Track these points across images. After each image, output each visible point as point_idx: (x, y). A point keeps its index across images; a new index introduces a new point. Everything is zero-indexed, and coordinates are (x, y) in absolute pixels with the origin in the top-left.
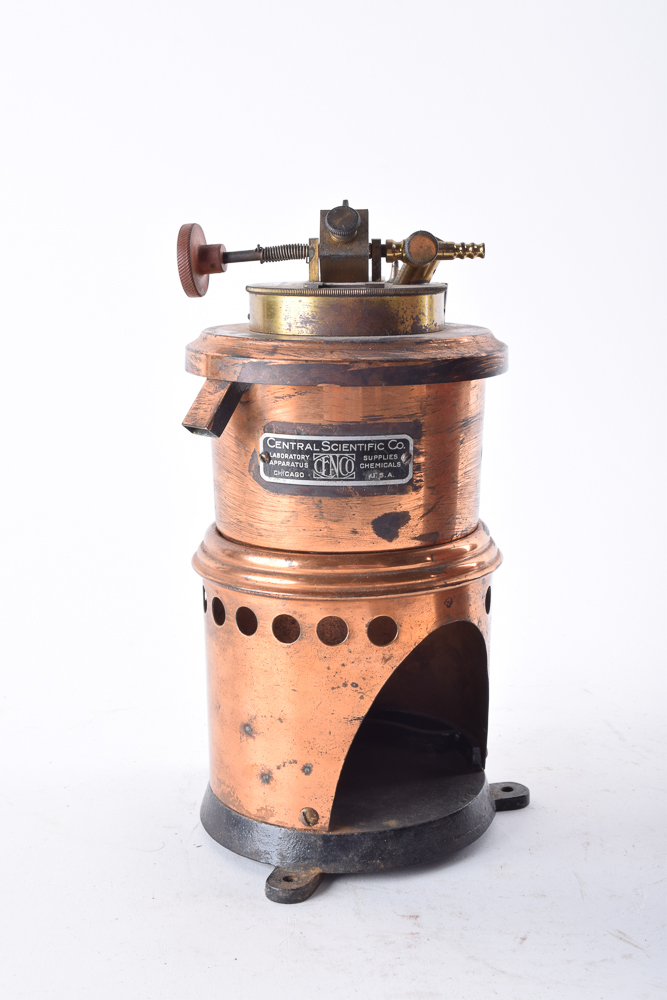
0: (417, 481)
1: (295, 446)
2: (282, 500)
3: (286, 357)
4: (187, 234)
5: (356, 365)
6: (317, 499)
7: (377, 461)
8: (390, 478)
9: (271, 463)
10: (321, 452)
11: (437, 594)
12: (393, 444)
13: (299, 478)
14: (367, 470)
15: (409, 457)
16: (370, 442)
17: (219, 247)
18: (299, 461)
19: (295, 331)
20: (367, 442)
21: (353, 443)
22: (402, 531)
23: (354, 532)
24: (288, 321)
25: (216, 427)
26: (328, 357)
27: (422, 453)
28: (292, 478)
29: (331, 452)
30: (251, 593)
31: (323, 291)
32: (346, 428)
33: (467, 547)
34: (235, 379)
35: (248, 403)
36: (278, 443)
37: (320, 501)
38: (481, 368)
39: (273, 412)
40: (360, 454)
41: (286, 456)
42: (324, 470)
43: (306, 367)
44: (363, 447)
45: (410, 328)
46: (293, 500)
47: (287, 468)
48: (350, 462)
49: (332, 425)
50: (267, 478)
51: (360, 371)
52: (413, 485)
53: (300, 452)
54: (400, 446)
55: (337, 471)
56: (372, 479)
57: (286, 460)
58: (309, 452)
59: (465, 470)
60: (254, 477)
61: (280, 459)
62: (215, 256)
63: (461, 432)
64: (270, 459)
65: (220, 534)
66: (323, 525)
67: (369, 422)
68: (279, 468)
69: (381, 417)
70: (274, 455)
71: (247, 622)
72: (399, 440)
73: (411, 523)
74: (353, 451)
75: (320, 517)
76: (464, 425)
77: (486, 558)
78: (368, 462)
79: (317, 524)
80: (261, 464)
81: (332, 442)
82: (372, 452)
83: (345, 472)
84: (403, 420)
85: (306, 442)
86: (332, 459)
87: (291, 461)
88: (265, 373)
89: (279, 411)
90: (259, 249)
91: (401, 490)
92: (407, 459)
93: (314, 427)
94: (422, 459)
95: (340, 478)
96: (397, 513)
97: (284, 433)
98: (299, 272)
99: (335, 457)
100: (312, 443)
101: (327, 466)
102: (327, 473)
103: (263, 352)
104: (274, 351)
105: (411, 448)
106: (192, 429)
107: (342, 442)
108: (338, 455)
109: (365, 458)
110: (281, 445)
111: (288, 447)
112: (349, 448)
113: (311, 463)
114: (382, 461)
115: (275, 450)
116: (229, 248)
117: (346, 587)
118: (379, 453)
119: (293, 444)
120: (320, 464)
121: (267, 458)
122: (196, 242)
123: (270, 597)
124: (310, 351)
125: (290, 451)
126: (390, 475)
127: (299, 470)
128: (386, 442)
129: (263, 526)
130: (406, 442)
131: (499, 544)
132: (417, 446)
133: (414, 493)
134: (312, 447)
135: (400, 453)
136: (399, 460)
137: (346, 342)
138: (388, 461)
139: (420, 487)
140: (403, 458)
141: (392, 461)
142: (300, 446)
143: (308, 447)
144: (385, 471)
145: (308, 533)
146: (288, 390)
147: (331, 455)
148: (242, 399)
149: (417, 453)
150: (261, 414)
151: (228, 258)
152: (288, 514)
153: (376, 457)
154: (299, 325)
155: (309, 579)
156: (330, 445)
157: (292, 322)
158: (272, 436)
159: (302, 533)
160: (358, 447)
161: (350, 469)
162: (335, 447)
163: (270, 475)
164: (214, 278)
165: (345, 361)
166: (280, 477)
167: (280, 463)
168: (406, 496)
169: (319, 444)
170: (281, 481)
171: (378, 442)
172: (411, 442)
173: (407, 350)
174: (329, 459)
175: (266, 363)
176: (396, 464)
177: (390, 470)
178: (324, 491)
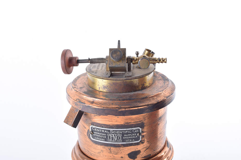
0: (143, 141)
1: (101, 131)
2: (98, 146)
4: (65, 53)
5: (120, 109)
6: (109, 147)
7: (129, 136)
8: (134, 141)
9: (94, 135)
10: (110, 133)
12: (134, 131)
13: (103, 141)
14: (125, 139)
15: (140, 134)
16: (126, 130)
17: (76, 58)
18: (103, 135)
19: (101, 90)
20: (125, 131)
21: (121, 131)
22: (138, 156)
23: (122, 157)
25: (75, 125)
26: (111, 106)
27: (144, 132)
28: (101, 140)
29: (113, 133)
31: (110, 78)
32: (118, 126)
34: (80, 110)
36: (96, 129)
37: (110, 148)
39: (94, 119)
40: (123, 135)
41: (99, 133)
42: (111, 139)
43: (103, 109)
44: (124, 132)
45: (140, 88)
46: (101, 147)
47: (99, 137)
48: (120, 137)
49: (113, 125)
50: (93, 139)
51: (122, 111)
52: (141, 142)
53: (103, 133)
54: (137, 131)
55: (115, 139)
56: (127, 142)
57: (99, 135)
59: (160, 133)
60: (89, 137)
61: (97, 134)
62: (74, 61)
63: (158, 122)
64: (93, 133)
66: (111, 155)
67: (126, 124)
68: (97, 137)
69: (130, 123)
70: (95, 133)
72: (136, 129)
73: (141, 153)
74: (121, 133)
75: (111, 152)
76: (159, 119)
78: (126, 137)
79: (110, 155)
80: (91, 135)
81: (113, 131)
82: (127, 134)
83: (118, 140)
84: (138, 123)
85: (105, 130)
86: (114, 136)
87: (100, 135)
88: (90, 110)
89: (96, 119)
90: (89, 59)
91: (138, 144)
93: (108, 126)
94: (144, 134)
95: (117, 141)
96: (136, 151)
97: (98, 126)
98: (102, 68)
99: (115, 135)
100: (107, 130)
101: (112, 138)
102: (112, 140)
105: (141, 131)
107: (117, 131)
108: (116, 135)
109: (125, 135)
110: (97, 130)
111: (99, 131)
112: (119, 132)
113: (107, 137)
114: (130, 136)
115: (95, 131)
116: (80, 58)
118: (129, 134)
119: (101, 130)
120: (110, 137)
122: (68, 56)
124: (105, 103)
126: (133, 140)
127: (103, 138)
128: (132, 130)
129: (92, 153)
130: (139, 130)
132: (143, 130)
133: (142, 144)
134: (107, 132)
135: (137, 133)
136: (137, 135)
138: (133, 136)
139: (144, 142)
141: (134, 136)
142: (103, 131)
143: (106, 132)
145: (107, 157)
147: (113, 135)
149: (143, 132)
151: (78, 62)
152: (100, 151)
153: (128, 135)
154: (102, 88)
156: (113, 132)
157: (100, 87)
158: (94, 127)
159: (105, 157)
160: (122, 132)
161: (120, 139)
162: (115, 132)
163: (94, 138)
164: (75, 68)
165: (117, 108)
166: (97, 139)
167: (97, 135)
168: (139, 146)
169: (109, 131)
170: (97, 141)
171: (129, 130)
172: (141, 129)
174: (113, 136)
175: (90, 107)
176: (135, 137)
177: (133, 138)
178: (111, 145)
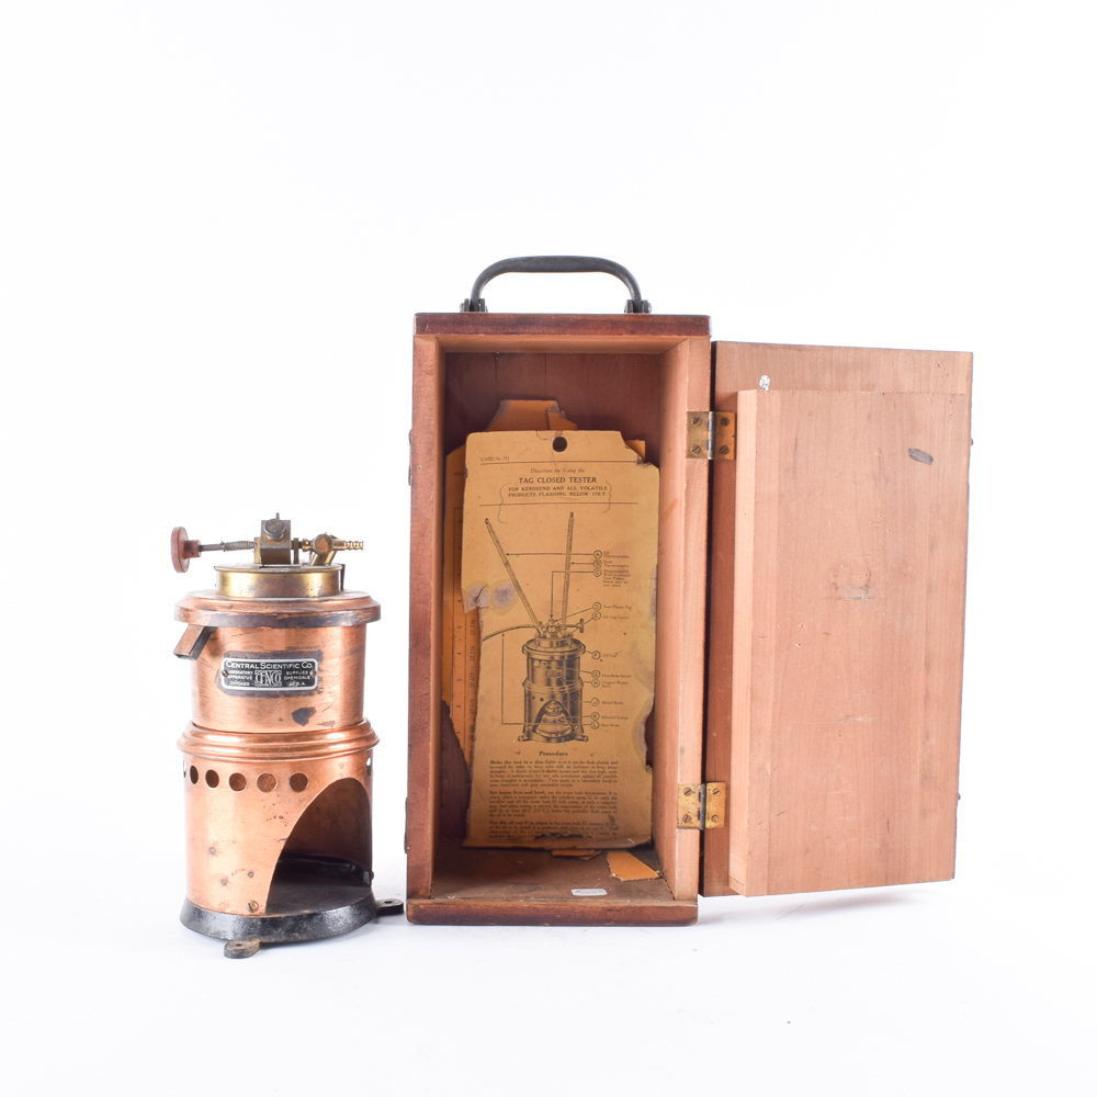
0: (321, 688)
1: (244, 666)
2: (234, 700)
3: (237, 611)
4: (178, 534)
5: (281, 615)
6: (257, 699)
7: (295, 675)
8: (303, 686)
9: (229, 677)
10: (260, 669)
12: (305, 665)
13: (246, 686)
14: (289, 680)
17: (197, 542)
18: (246, 675)
19: (244, 595)
20: (289, 663)
21: (280, 663)
22: (311, 719)
23: (281, 720)
25: (196, 652)
26: (264, 611)
27: (323, 670)
28: (242, 686)
29: (266, 669)
30: (214, 760)
31: (262, 570)
32: (276, 655)
34: (206, 625)
35: (215, 639)
36: (233, 664)
37: (259, 700)
39: (230, 645)
40: (284, 671)
41: (238, 672)
42: (262, 681)
43: (251, 616)
44: (286, 666)
46: (242, 700)
47: (239, 680)
48: (278, 676)
49: (267, 653)
50: (226, 687)
51: (284, 620)
52: (318, 691)
53: (247, 670)
54: (309, 665)
55: (270, 681)
56: (292, 687)
57: (238, 675)
58: (253, 670)
60: (218, 686)
61: (234, 674)
62: (195, 546)
63: (349, 658)
64: (228, 674)
65: (195, 725)
67: (289, 651)
68: (234, 680)
69: (297, 648)
70: (231, 672)
71: (212, 779)
72: (309, 662)
73: (317, 714)
74: (280, 669)
75: (259, 710)
78: (289, 676)
80: (223, 678)
81: (267, 663)
82: (292, 669)
83: (275, 682)
84: (311, 650)
85: (250, 663)
86: (267, 674)
87: (241, 675)
88: (225, 621)
89: (233, 644)
90: (223, 544)
91: (311, 693)
92: (314, 674)
93: (256, 654)
94: (322, 675)
95: (272, 685)
96: (308, 708)
97: (237, 658)
98: (249, 557)
99: (269, 673)
100: (254, 664)
101: (264, 678)
102: (264, 682)
103: (224, 607)
104: (231, 607)
105: (317, 667)
106: (180, 656)
107: (273, 663)
108: (270, 671)
109: (288, 673)
110: (235, 665)
111: (239, 667)
112: (277, 667)
113: (254, 676)
114: (298, 675)
115: (232, 669)
116: (203, 543)
117: (276, 755)
118: (296, 670)
119: (242, 664)
120: (259, 677)
121: (226, 674)
122: (183, 538)
123: (228, 761)
124: (253, 607)
125: (241, 669)
126: (303, 684)
127: (246, 681)
128: (300, 663)
129: (223, 717)
130: (313, 663)
132: (321, 666)
133: (318, 695)
134: (255, 666)
135: (309, 670)
136: (309, 674)
137: (275, 602)
138: (302, 675)
139: (323, 692)
140: (311, 673)
141: (304, 675)
142: (247, 666)
143: (252, 666)
144: (300, 681)
146: (239, 632)
147: (266, 671)
148: (211, 637)
149: (320, 670)
150: (222, 646)
151: (201, 548)
152: (239, 709)
153: (294, 672)
155: (252, 750)
156: (266, 665)
158: (230, 660)
160: (283, 666)
161: (278, 680)
162: (269, 666)
163: (228, 684)
164: (193, 560)
165: (275, 613)
166: (234, 685)
167: (234, 676)
168: (313, 697)
169: (258, 664)
170: (235, 688)
171: (295, 663)
172: (317, 663)
174: (265, 674)
175: (226, 614)
176: (307, 677)
177: (303, 680)
178: (262, 694)
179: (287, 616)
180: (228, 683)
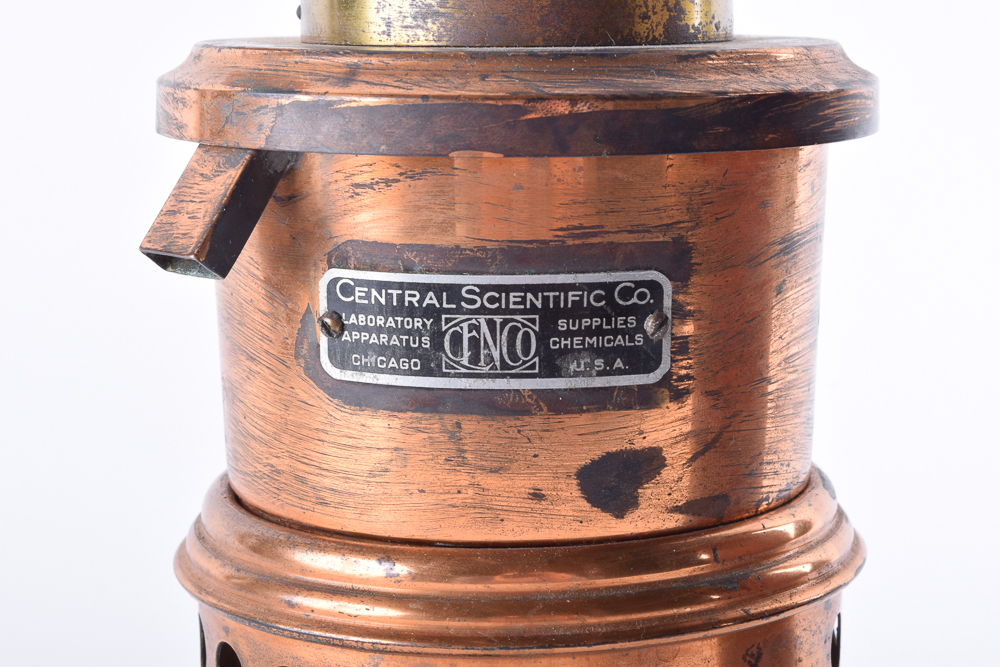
0: (681, 379)
1: (401, 298)
2: (370, 422)
3: (377, 90)
5: (539, 106)
6: (450, 420)
7: (589, 332)
8: (620, 372)
9: (346, 337)
10: (459, 310)
11: (723, 638)
12: (627, 293)
13: (410, 373)
14: (565, 352)
15: (662, 322)
16: (572, 287)
18: (409, 332)
19: (399, 37)
20: (565, 288)
21: (534, 289)
22: (647, 492)
23: (537, 496)
24: (383, 14)
25: (218, 254)
26: (475, 89)
27: (690, 314)
28: (394, 371)
29: (482, 310)
30: (300, 637)
32: (518, 256)
33: (790, 529)
34: (260, 144)
35: (292, 199)
36: (359, 292)
37: (458, 425)
38: (825, 117)
39: (348, 220)
40: (549, 317)
41: (380, 321)
42: (467, 354)
43: (425, 111)
44: (557, 299)
45: (661, 30)
46: (396, 423)
47: (382, 350)
48: (526, 335)
49: (484, 249)
50: (335, 373)
51: (552, 121)
52: (671, 388)
53: (411, 311)
54: (642, 296)
55: (496, 355)
56: (576, 374)
57: (379, 330)
58: (432, 313)
59: (785, 354)
60: (306, 369)
61: (366, 328)
63: (777, 266)
64: (343, 328)
65: (237, 499)
66: (463, 479)
67: (570, 242)
68: (364, 348)
69: (597, 231)
70: (353, 319)
72: (639, 284)
73: (667, 474)
74: (533, 309)
75: (458, 460)
76: (785, 251)
77: (833, 552)
78: (569, 334)
79: (451, 478)
80: (324, 340)
81: (484, 288)
82: (577, 311)
83: (515, 358)
84: (648, 238)
85: (424, 289)
86: (484, 328)
87: (390, 332)
88: (328, 128)
89: (364, 217)
91: (645, 399)
92: (658, 328)
93: (443, 253)
94: (688, 329)
95: (505, 370)
96: (635, 452)
97: (374, 268)
99: (491, 324)
100: (438, 289)
101: (474, 343)
102: (475, 359)
103: (324, 79)
104: (350, 76)
105: (667, 303)
106: (164, 261)
107: (508, 289)
108: (498, 319)
109: (562, 325)
110: (368, 296)
111: (383, 301)
112: (524, 301)
113: (437, 337)
114: (599, 332)
115: (354, 308)
117: (518, 624)
118: (593, 312)
119: (395, 292)
120: (457, 339)
121: (335, 326)
123: (343, 645)
124: (432, 75)
125: (389, 310)
126: (619, 363)
127: (409, 352)
128: (609, 287)
129: (327, 482)
130: (655, 288)
131: (857, 522)
132: (681, 298)
133: (673, 406)
134: (440, 300)
135: (641, 313)
136: (640, 328)
137: (516, 56)
138: (615, 332)
139: (687, 392)
140: (649, 324)
141: (623, 333)
142: (412, 298)
143: (431, 299)
144: (608, 355)
145: (432, 499)
146: (383, 167)
147: (482, 319)
148: (280, 190)
149: (680, 313)
150: (322, 223)
152: (385, 455)
153: (585, 322)
154: (409, 21)
155: (433, 605)
156: (481, 295)
157: (394, 15)
158: (347, 275)
159: (417, 498)
160: (546, 300)
161: (526, 352)
162: (492, 300)
163: (342, 363)
165: (514, 96)
166: (365, 369)
167: (365, 336)
168: (654, 413)
169: (453, 291)
170: (368, 378)
171: (591, 287)
172: (668, 287)
173: (659, 73)
174: (477, 328)
175: (330, 103)
176: (632, 339)
177: (619, 351)
178: (466, 402)
179: (563, 108)
180: (341, 359)
